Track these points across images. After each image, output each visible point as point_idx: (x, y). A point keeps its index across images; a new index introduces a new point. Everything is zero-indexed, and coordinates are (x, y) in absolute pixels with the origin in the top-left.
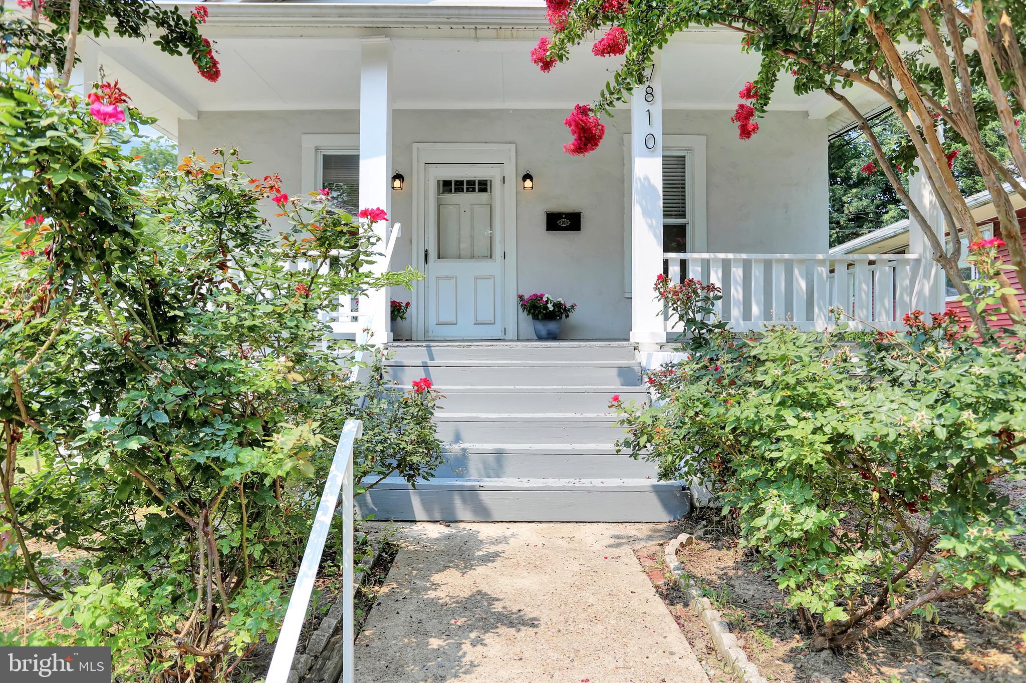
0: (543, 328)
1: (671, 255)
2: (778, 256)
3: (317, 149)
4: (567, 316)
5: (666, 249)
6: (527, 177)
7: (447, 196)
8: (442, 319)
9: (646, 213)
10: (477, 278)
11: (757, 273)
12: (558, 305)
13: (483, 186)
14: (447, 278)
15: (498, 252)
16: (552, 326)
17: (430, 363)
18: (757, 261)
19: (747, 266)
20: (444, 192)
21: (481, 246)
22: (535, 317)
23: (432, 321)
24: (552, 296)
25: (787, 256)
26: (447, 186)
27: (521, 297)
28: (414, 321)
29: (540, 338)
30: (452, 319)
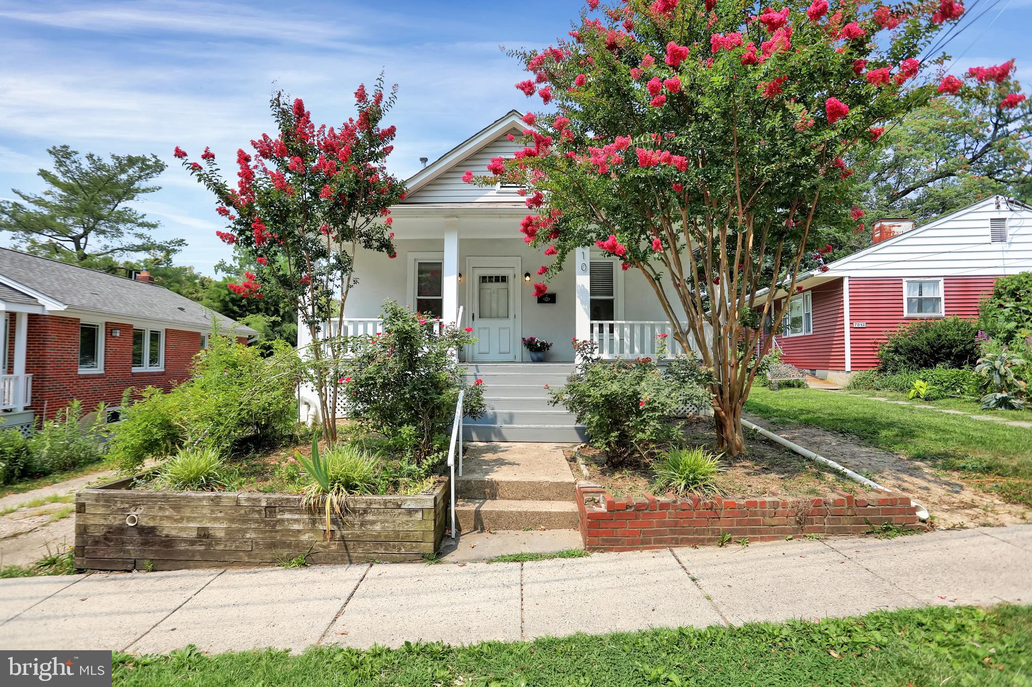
0: (535, 356)
1: (595, 322)
2: (647, 322)
3: (415, 260)
4: (548, 349)
5: (591, 319)
6: (527, 274)
7: (484, 284)
8: (482, 351)
9: (582, 303)
10: (500, 329)
11: (637, 330)
12: (542, 344)
13: (504, 279)
14: (484, 328)
15: (511, 315)
16: (540, 355)
17: (477, 374)
18: (637, 324)
19: (632, 327)
20: (483, 282)
21: (502, 312)
22: (531, 350)
23: (476, 351)
24: (539, 339)
25: (652, 322)
26: (484, 279)
27: (523, 339)
28: (467, 351)
29: (534, 361)
30: (486, 350)
